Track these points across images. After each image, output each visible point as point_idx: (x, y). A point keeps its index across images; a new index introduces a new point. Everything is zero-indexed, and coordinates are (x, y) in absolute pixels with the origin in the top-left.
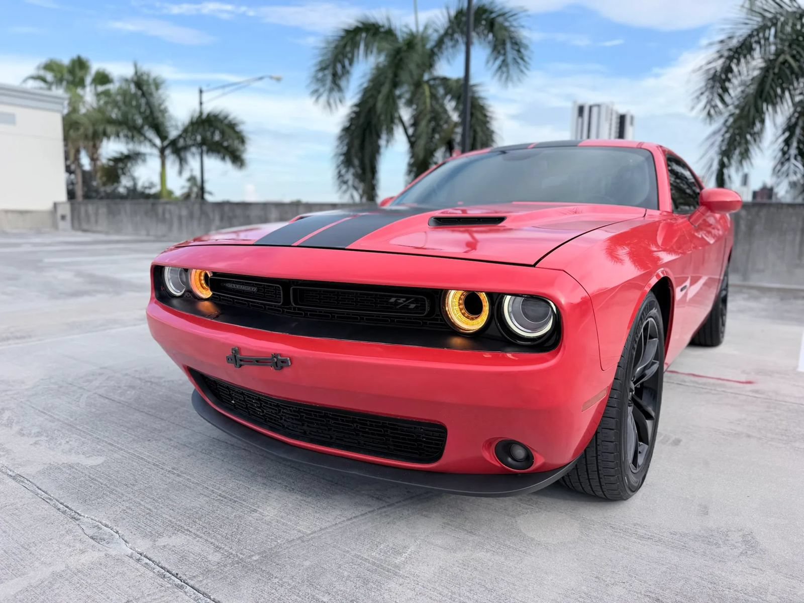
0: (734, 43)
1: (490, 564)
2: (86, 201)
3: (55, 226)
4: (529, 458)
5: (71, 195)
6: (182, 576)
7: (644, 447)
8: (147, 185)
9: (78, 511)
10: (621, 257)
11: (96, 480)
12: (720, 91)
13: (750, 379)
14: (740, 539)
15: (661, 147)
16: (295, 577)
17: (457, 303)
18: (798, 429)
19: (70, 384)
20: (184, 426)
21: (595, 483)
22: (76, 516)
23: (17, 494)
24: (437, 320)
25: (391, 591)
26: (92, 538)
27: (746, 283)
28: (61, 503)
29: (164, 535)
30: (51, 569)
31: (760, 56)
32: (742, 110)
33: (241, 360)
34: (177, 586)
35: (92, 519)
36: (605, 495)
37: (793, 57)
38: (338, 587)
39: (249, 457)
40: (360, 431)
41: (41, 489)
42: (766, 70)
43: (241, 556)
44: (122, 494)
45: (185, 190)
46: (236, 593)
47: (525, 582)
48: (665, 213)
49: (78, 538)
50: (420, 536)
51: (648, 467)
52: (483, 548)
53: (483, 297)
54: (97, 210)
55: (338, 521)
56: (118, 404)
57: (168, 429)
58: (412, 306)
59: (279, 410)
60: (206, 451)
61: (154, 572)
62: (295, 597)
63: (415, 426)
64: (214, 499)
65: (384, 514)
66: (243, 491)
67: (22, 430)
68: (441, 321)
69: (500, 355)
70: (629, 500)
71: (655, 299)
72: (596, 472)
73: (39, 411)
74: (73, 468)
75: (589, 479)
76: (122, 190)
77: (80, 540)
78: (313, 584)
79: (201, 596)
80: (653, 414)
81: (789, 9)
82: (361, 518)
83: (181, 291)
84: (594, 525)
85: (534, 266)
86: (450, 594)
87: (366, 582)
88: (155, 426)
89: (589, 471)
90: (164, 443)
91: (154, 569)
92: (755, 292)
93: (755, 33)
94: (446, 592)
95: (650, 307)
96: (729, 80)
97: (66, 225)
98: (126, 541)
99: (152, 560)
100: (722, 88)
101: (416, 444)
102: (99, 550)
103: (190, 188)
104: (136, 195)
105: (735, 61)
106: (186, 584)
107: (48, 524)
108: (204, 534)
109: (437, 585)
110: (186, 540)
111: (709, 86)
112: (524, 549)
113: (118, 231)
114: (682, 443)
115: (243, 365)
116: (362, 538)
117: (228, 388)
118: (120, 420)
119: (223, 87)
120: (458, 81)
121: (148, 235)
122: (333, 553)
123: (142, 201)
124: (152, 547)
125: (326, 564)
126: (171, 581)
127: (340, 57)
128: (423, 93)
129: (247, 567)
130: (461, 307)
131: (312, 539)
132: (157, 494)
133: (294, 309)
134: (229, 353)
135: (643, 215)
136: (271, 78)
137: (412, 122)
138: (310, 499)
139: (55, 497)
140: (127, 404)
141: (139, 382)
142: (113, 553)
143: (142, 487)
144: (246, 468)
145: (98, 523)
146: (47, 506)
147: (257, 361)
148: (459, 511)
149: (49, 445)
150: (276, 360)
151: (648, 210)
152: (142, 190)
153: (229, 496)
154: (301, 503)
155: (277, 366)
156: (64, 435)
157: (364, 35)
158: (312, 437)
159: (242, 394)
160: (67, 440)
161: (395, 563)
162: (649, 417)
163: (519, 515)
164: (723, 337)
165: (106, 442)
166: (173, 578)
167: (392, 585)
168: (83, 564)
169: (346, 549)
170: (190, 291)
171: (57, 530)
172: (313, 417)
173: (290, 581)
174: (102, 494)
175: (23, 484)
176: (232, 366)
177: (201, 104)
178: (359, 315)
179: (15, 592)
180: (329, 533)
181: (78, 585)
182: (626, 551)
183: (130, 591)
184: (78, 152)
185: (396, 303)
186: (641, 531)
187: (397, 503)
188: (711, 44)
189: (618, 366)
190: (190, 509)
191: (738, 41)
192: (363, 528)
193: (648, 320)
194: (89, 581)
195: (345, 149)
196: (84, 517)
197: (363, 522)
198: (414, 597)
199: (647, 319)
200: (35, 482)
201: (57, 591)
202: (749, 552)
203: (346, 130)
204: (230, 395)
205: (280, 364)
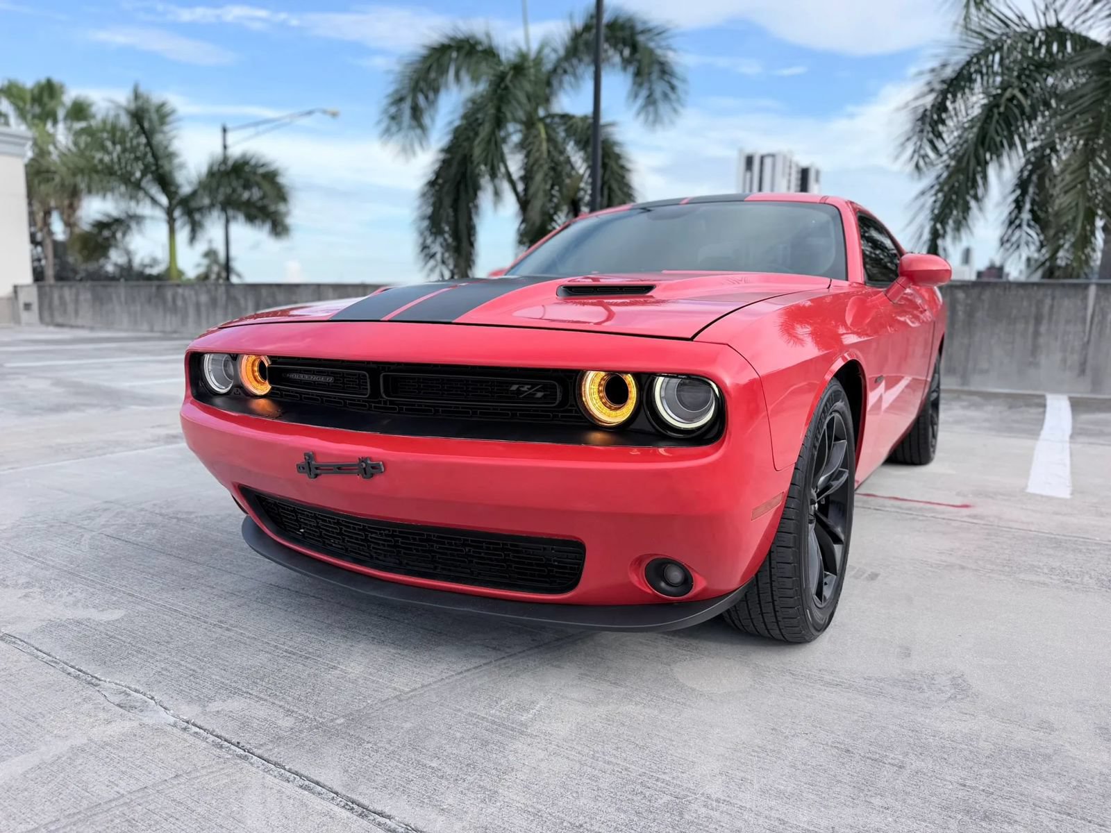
0: (949, 73)
1: (642, 718)
2: (60, 284)
3: (16, 319)
4: (687, 582)
5: (38, 275)
6: (245, 744)
7: (831, 578)
8: (147, 261)
9: (96, 675)
10: (801, 337)
11: (115, 638)
12: (931, 135)
13: (965, 502)
14: (949, 683)
15: (852, 203)
16: (393, 741)
17: (596, 390)
18: (1024, 558)
19: (64, 523)
20: (229, 571)
21: (770, 618)
22: (94, 681)
23: (9, 658)
24: (571, 411)
25: (517, 753)
26: (119, 705)
27: (966, 388)
28: (72, 667)
29: (217, 699)
30: (69, 743)
31: (981, 90)
32: (959, 161)
33: (317, 468)
34: (240, 757)
35: (116, 684)
36: (784, 637)
37: (1023, 91)
38: (449, 750)
39: (321, 606)
40: (473, 557)
41: (41, 651)
42: (989, 110)
43: (321, 720)
44: (154, 654)
45: (202, 270)
46: (317, 762)
47: (686, 737)
48: (855, 285)
49: (100, 706)
50: (551, 689)
51: (837, 603)
52: (631, 700)
53: (629, 379)
54: (77, 295)
55: (444, 676)
56: (135, 546)
57: (208, 575)
58: (539, 395)
59: (365, 534)
60: (262, 600)
61: (207, 742)
62: (395, 763)
63: (545, 546)
64: (278, 656)
65: (503, 666)
66: (317, 646)
67: (4, 581)
68: (576, 412)
69: (651, 451)
70: (813, 642)
71: (841, 389)
72: (771, 604)
73: (25, 556)
74: (82, 624)
75: (762, 614)
76: (110, 268)
77: (104, 709)
78: (417, 747)
79: (273, 766)
80: (842, 537)
81: (1018, 29)
82: (474, 671)
83: (226, 387)
84: (769, 672)
85: (692, 339)
86: (592, 753)
87: (485, 743)
88: (188, 571)
89: (762, 602)
90: (204, 592)
91: (207, 738)
92: (976, 399)
93: (975, 60)
94: (586, 750)
95: (834, 398)
96: (943, 122)
97: (32, 316)
98: (165, 708)
99: (204, 728)
100: (933, 132)
101: (546, 570)
102: (130, 719)
103: (209, 267)
104: (131, 275)
105: (949, 96)
106: (252, 754)
107: (57, 691)
108: (269, 696)
109: (575, 743)
110: (246, 704)
111: (918, 129)
112: (683, 700)
113: (109, 326)
114: (879, 577)
115: (321, 474)
116: (477, 694)
117: (294, 511)
118: (140, 565)
119: (256, 124)
120: (585, 118)
121: (152, 330)
122: (441, 712)
123: (142, 283)
124: (202, 713)
125: (432, 725)
126: (231, 752)
127: (422, 84)
128: (537, 136)
129: (329, 732)
130: (601, 395)
131: (412, 697)
132: (202, 653)
133: (385, 402)
134: (301, 460)
135: (827, 286)
136: (325, 112)
137: (522, 173)
138: (406, 652)
139: (62, 659)
140: (147, 546)
141: (160, 518)
142: (151, 722)
143: (180, 644)
144: (319, 619)
145: (124, 689)
146: (52, 671)
147: (339, 468)
148: (599, 660)
149: (45, 597)
150: (364, 465)
151: (833, 280)
152: (141, 269)
153: (298, 652)
154: (394, 656)
155: (366, 473)
156: (64, 585)
157: (454, 55)
158: (410, 568)
159: (316, 517)
160: (70, 590)
161: (521, 721)
162: (837, 540)
163: (675, 662)
164: (934, 452)
165: (124, 593)
166: (232, 747)
167: (518, 745)
168: (110, 735)
169: (457, 706)
170: (239, 387)
171: (70, 698)
172: (412, 541)
173: (387, 746)
174: (126, 654)
175: (16, 646)
176: (304, 477)
177: (225, 147)
178: (470, 408)
179: (23, 770)
180: (434, 689)
181: (108, 760)
182: (809, 700)
183: (178, 765)
184: (47, 213)
185: (518, 392)
186: (827, 677)
187: (520, 652)
188: (921, 73)
189: (795, 468)
190: (248, 669)
191: (954, 71)
192: (478, 683)
193: (832, 416)
194: (122, 755)
195: (429, 210)
196: (105, 681)
197: (477, 675)
198: (547, 757)
199: (831, 413)
200: (32, 642)
201: (80, 768)
202: (959, 697)
203: (432, 184)
204: (297, 520)
205: (370, 470)
